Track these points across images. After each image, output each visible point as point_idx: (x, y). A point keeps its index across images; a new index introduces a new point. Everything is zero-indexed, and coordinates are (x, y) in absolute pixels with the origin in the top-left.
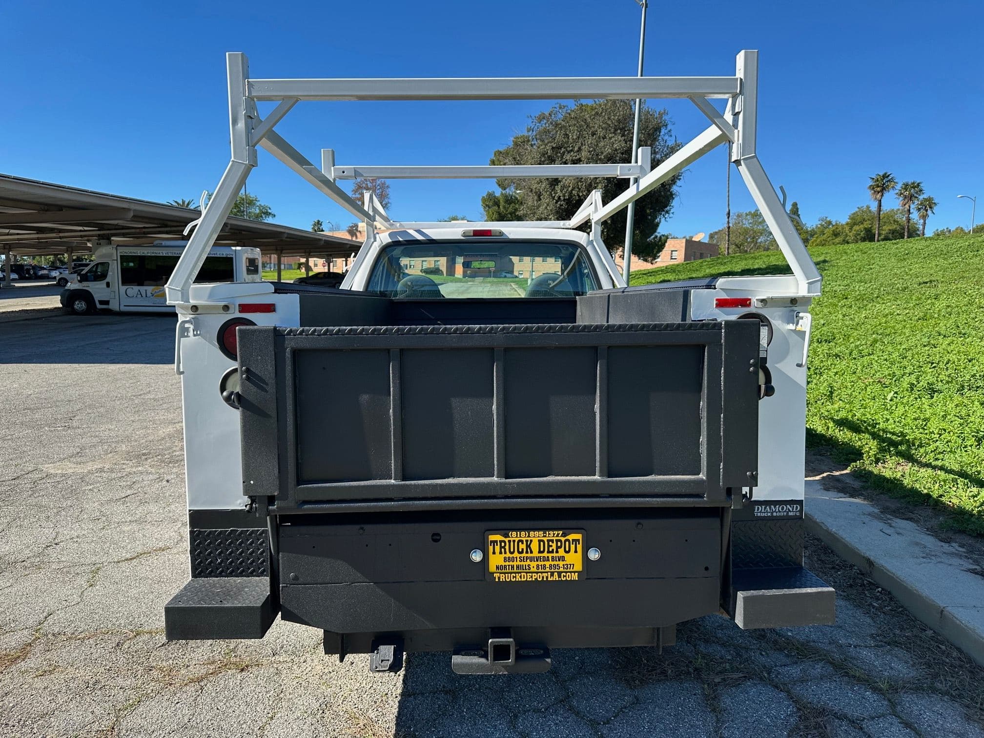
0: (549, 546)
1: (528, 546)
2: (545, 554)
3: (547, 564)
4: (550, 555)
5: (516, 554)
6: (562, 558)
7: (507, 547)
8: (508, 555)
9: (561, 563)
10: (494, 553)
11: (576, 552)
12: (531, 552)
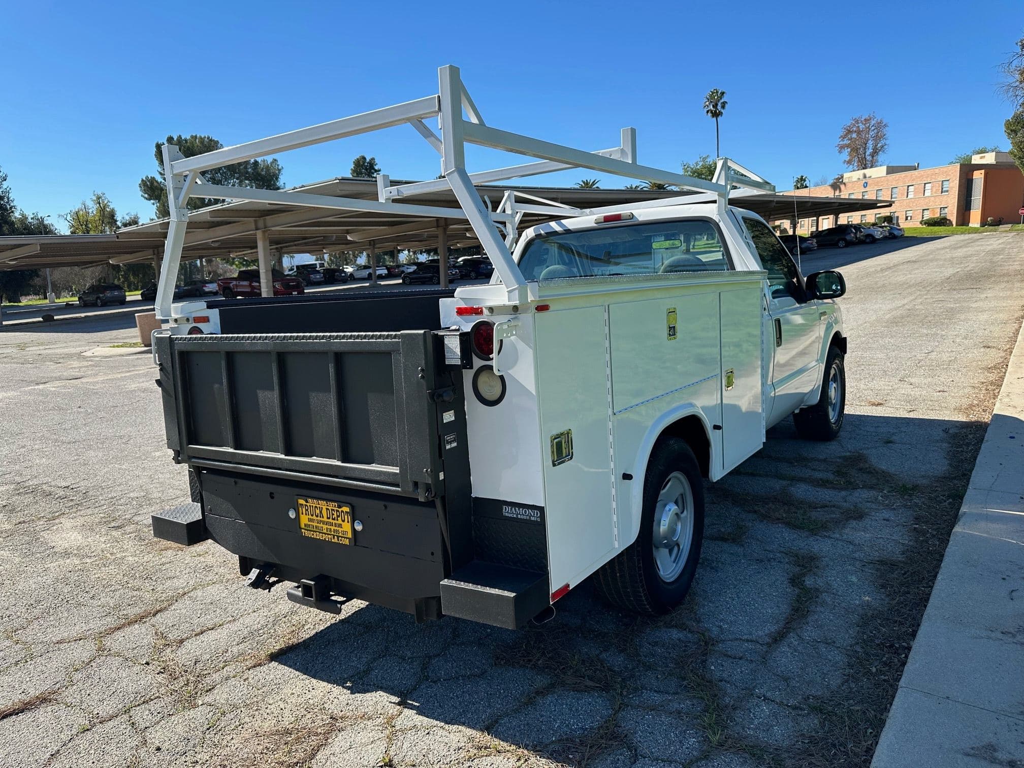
0: (333, 514)
1: (321, 512)
2: (331, 520)
3: (333, 528)
4: (334, 522)
5: (314, 517)
6: (340, 526)
7: (309, 510)
8: (310, 517)
9: (340, 529)
10: (302, 514)
11: (348, 522)
12: (323, 517)
